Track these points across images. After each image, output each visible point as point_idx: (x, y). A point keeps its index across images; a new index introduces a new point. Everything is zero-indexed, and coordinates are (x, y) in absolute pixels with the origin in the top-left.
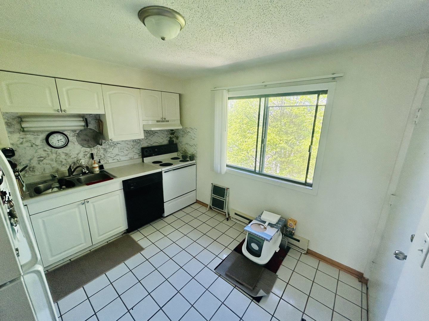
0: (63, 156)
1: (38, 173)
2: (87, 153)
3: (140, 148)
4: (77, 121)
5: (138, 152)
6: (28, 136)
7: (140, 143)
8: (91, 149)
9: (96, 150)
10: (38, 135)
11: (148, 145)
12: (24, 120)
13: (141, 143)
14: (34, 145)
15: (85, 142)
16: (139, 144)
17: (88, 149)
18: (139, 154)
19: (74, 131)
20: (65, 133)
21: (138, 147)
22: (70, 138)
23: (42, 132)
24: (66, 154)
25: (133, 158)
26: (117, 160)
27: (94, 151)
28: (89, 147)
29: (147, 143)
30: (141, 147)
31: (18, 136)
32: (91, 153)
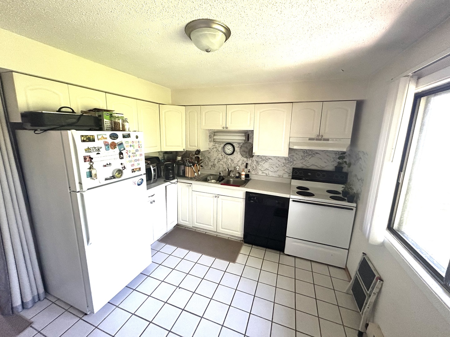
0: (230, 161)
1: (216, 169)
2: (244, 162)
3: (291, 168)
4: (242, 136)
5: (289, 172)
6: (216, 144)
7: (293, 162)
8: (247, 160)
9: (251, 161)
10: (221, 145)
11: (303, 167)
12: (215, 134)
13: (295, 162)
14: (218, 151)
15: (244, 153)
16: (291, 164)
17: (245, 159)
18: (290, 174)
19: (239, 143)
20: (234, 144)
21: (289, 166)
22: (236, 149)
23: (223, 142)
24: (232, 160)
25: (281, 177)
26: (266, 174)
27: (249, 162)
28: (247, 157)
29: (302, 163)
30: (293, 166)
31: (212, 144)
32: (247, 162)
